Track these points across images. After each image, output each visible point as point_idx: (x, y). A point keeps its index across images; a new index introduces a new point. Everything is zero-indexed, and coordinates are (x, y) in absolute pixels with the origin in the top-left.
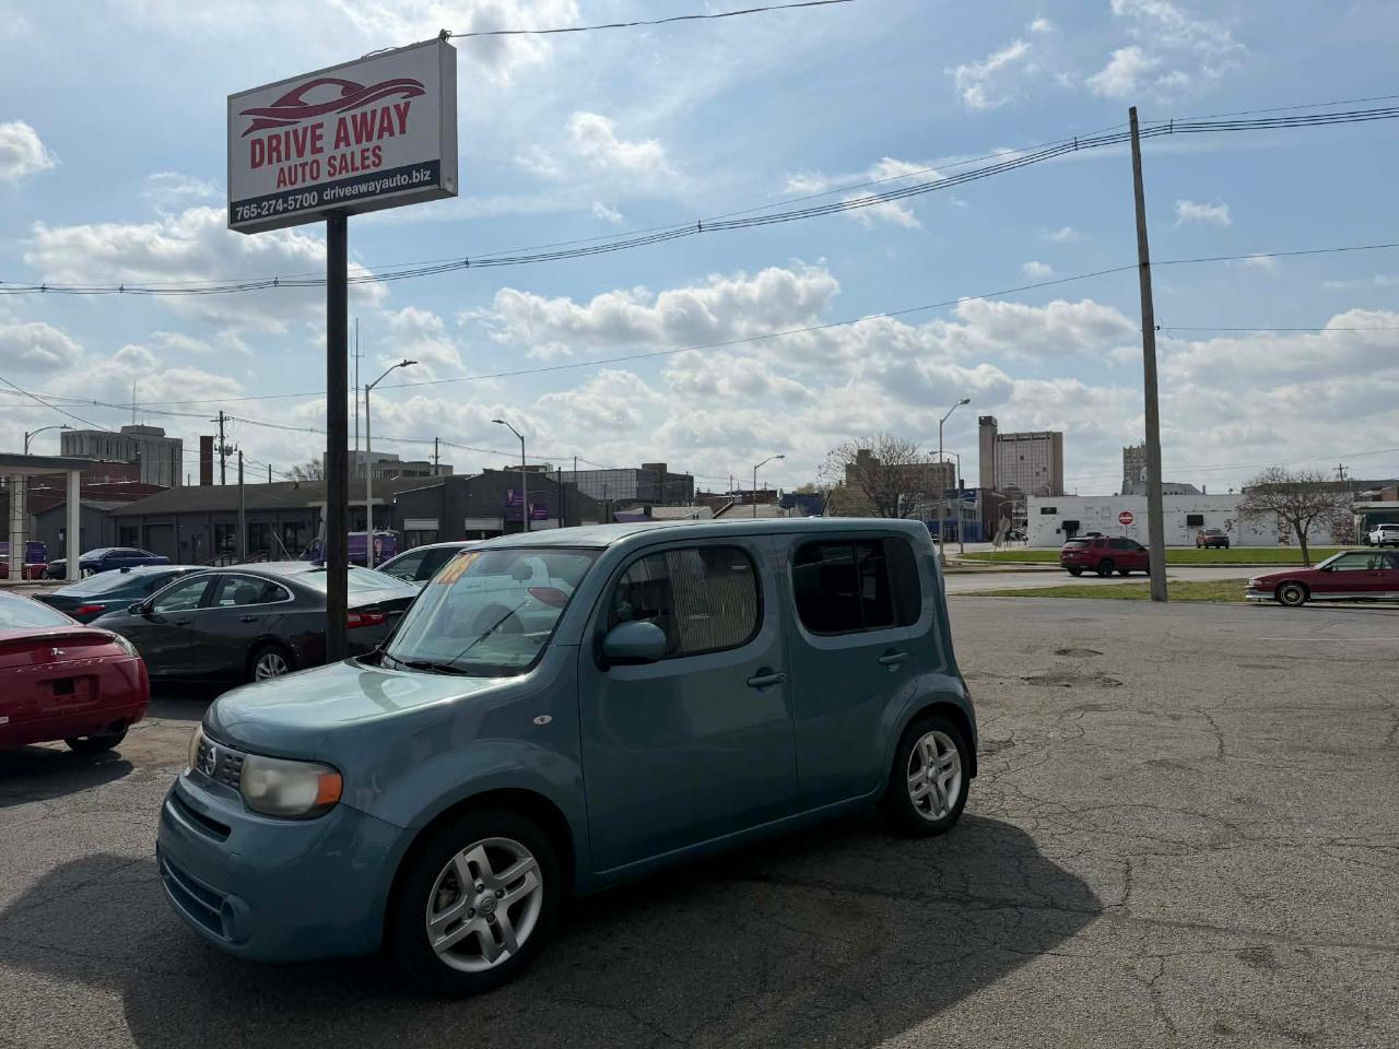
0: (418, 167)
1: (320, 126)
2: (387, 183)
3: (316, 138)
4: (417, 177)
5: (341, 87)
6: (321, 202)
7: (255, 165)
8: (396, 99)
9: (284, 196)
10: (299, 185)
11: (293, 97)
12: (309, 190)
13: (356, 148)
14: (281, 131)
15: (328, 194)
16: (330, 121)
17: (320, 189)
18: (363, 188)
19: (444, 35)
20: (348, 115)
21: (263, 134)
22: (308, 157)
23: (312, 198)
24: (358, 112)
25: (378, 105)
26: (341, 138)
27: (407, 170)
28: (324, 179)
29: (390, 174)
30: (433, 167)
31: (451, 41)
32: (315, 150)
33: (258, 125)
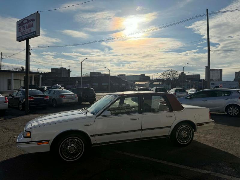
0: (34, 32)
1: (25, 26)
2: (31, 34)
3: (25, 28)
4: (34, 33)
5: (27, 20)
6: (25, 37)
7: (19, 32)
8: (32, 22)
9: (21, 36)
10: (23, 35)
11: (22, 22)
12: (24, 35)
13: (28, 29)
14: (21, 27)
15: (26, 36)
16: (26, 25)
17: (25, 35)
18: (29, 35)
19: (38, 12)
20: (27, 24)
21: (20, 27)
22: (24, 31)
23: (24, 37)
24: (28, 24)
25: (30, 23)
26: (27, 28)
27: (33, 32)
28: (25, 34)
29: (31, 33)
30: (35, 32)
31: (39, 13)
32: (25, 30)
33: (19, 26)
